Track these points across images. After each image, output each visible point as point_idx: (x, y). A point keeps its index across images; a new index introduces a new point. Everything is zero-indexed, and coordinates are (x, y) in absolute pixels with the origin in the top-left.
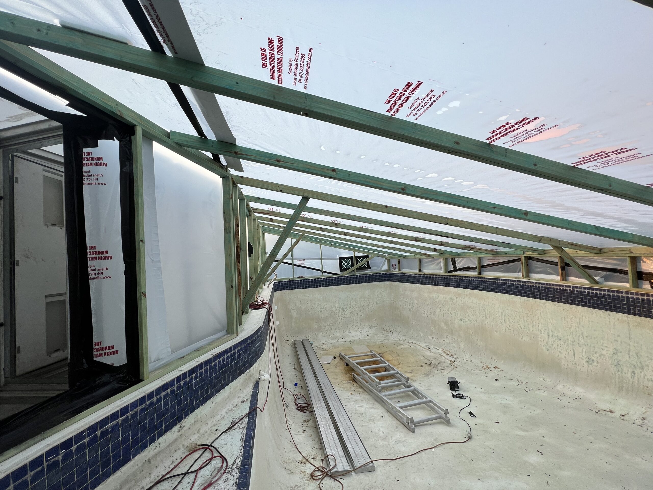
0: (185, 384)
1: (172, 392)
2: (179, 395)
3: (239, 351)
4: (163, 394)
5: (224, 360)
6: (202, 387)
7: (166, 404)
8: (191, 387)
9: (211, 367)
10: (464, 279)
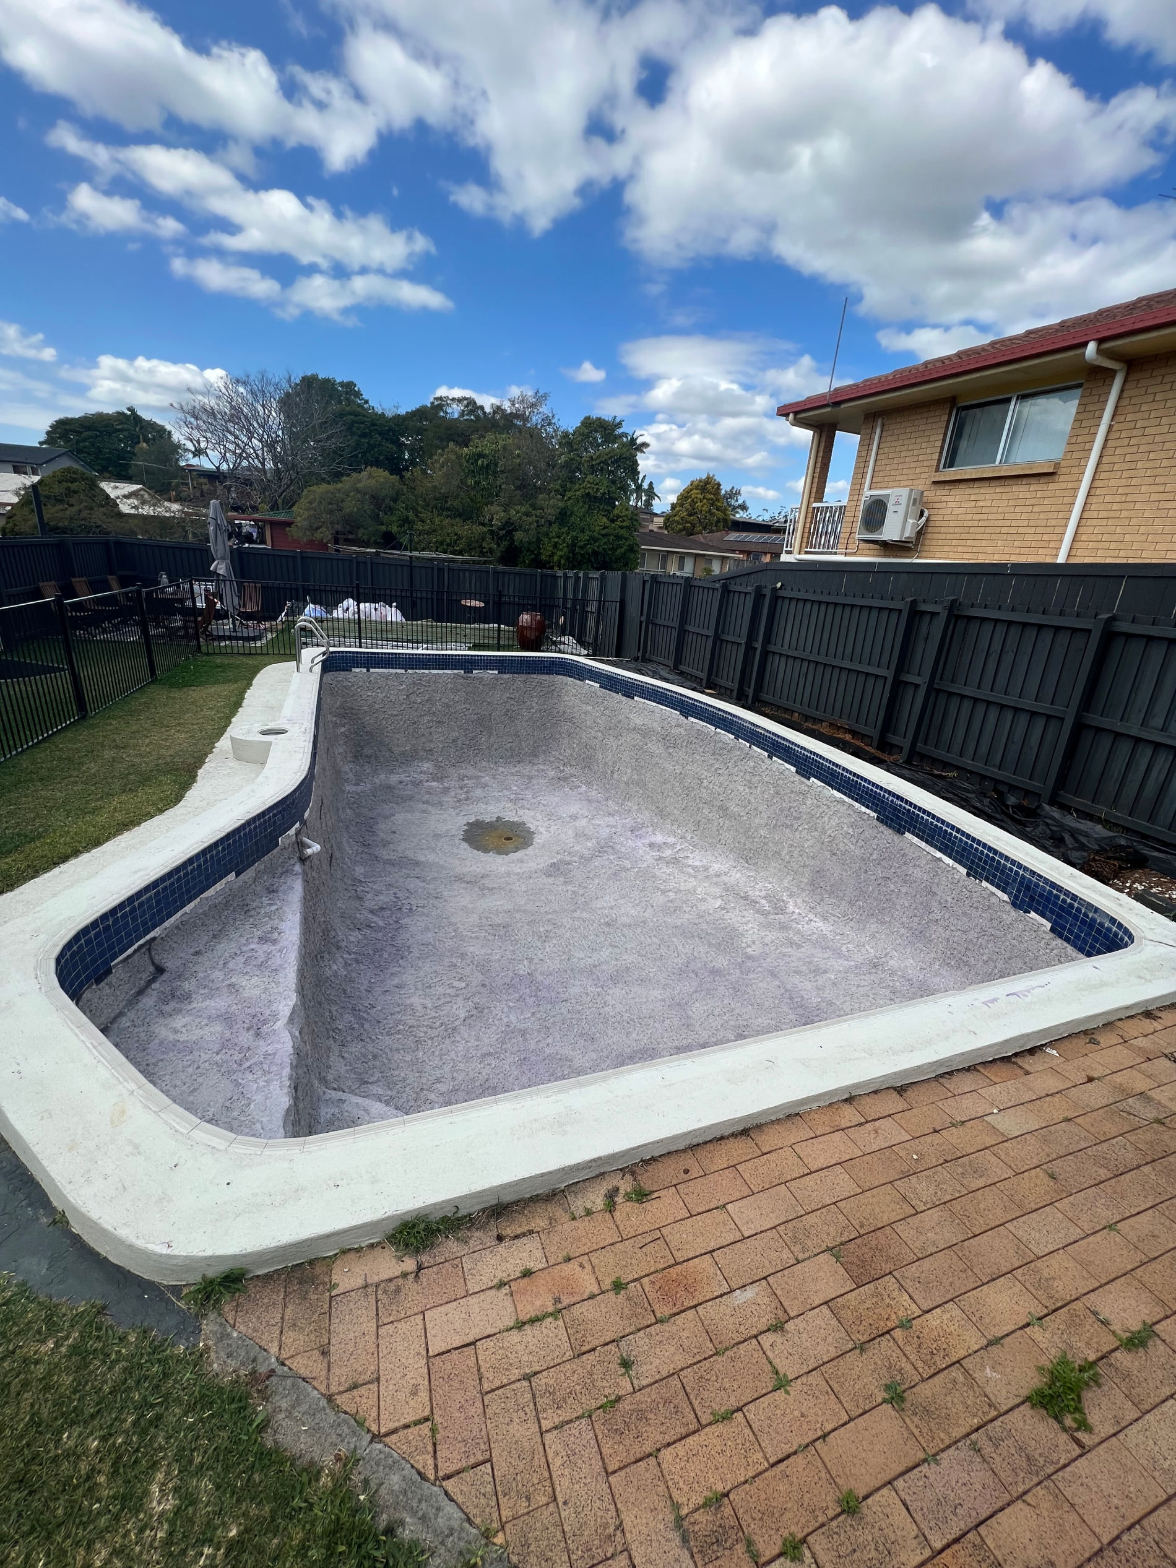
0: (212, 857)
1: (199, 866)
2: (206, 869)
3: (275, 815)
4: (190, 868)
5: (255, 828)
6: (231, 861)
7: (194, 878)
8: (219, 861)
9: (240, 837)
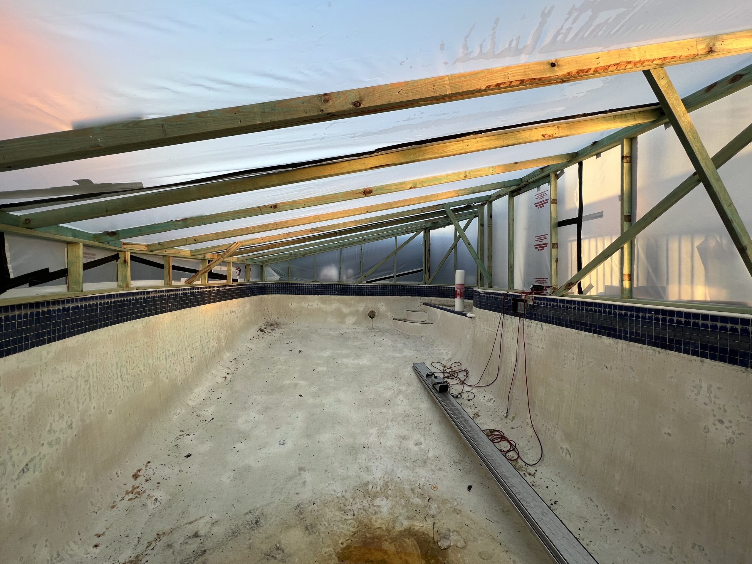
10: (43, 312)
